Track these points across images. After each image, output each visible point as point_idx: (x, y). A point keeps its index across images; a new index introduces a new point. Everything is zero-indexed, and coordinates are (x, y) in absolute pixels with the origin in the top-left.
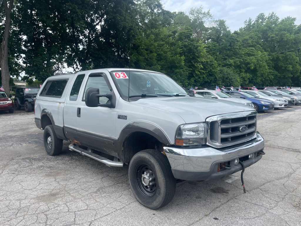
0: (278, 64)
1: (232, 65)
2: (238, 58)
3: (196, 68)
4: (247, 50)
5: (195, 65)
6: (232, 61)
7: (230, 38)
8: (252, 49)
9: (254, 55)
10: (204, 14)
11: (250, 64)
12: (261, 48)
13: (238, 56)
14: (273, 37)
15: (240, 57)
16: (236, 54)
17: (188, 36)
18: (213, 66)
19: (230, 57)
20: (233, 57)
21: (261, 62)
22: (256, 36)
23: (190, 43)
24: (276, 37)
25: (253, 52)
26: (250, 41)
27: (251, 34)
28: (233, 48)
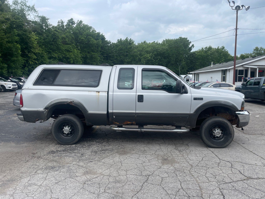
0: (86, 61)
1: (57, 58)
2: (60, 53)
3: (29, 57)
4: (66, 47)
5: (29, 55)
6: (56, 55)
7: (53, 35)
8: (70, 47)
9: (72, 52)
10: (29, 7)
11: (70, 59)
12: (76, 47)
13: (61, 51)
14: (82, 39)
15: (62, 52)
16: (58, 49)
17: (21, 25)
18: (44, 57)
19: (54, 51)
20: (57, 52)
21: (78, 59)
22: (70, 36)
23: (23, 33)
24: (85, 40)
25: (71, 49)
26: (67, 40)
27: (67, 34)
28: (56, 44)
